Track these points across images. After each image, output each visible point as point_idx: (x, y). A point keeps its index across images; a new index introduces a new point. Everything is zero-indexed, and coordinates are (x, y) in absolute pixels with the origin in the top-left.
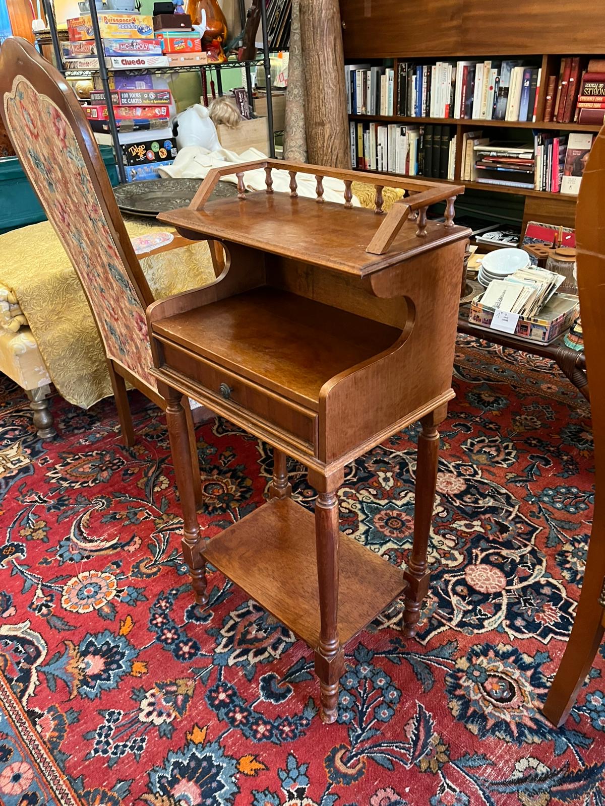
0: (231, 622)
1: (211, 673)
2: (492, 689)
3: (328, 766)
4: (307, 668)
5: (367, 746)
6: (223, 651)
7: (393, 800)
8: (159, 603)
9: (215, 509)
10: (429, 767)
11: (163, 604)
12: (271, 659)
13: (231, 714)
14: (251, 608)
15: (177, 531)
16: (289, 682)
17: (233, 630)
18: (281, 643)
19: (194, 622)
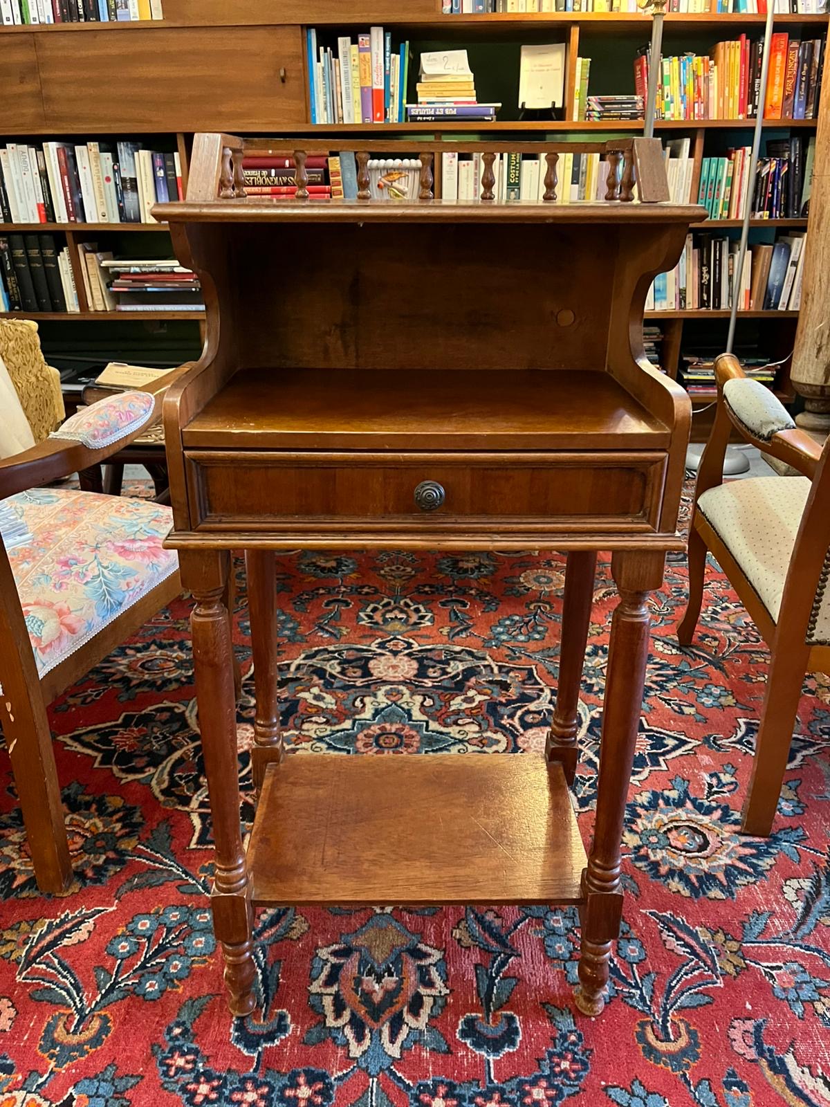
0: (328, 1001)
1: (383, 1090)
2: (683, 844)
3: (657, 1060)
4: (497, 975)
5: (661, 1000)
6: (364, 1048)
7: (752, 1030)
8: (170, 1066)
9: (100, 871)
10: (735, 967)
11: (180, 1062)
12: (440, 1002)
14: (333, 960)
15: (65, 942)
16: (497, 1009)
17: (344, 1009)
18: (428, 972)
19: (268, 1045)
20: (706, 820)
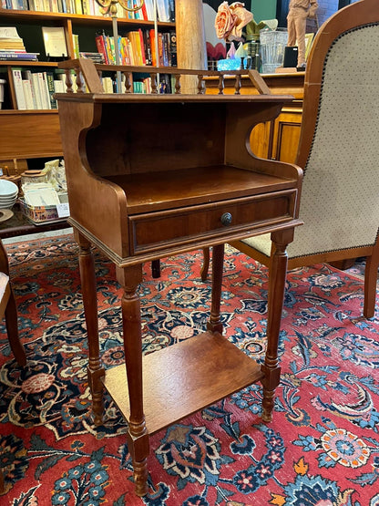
0: (176, 469)
1: (223, 488)
2: (254, 350)
3: (300, 425)
4: (230, 424)
6: (204, 477)
7: (318, 401)
10: (298, 383)
12: (218, 445)
13: (262, 476)
14: (165, 452)
16: (239, 436)
17: (185, 468)
18: (205, 436)
19: (165, 500)
20: (255, 339)
